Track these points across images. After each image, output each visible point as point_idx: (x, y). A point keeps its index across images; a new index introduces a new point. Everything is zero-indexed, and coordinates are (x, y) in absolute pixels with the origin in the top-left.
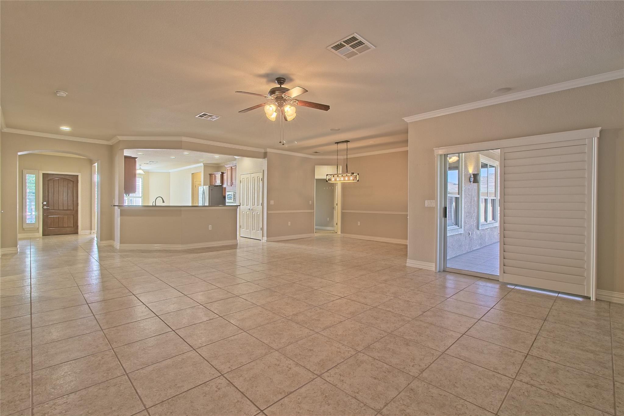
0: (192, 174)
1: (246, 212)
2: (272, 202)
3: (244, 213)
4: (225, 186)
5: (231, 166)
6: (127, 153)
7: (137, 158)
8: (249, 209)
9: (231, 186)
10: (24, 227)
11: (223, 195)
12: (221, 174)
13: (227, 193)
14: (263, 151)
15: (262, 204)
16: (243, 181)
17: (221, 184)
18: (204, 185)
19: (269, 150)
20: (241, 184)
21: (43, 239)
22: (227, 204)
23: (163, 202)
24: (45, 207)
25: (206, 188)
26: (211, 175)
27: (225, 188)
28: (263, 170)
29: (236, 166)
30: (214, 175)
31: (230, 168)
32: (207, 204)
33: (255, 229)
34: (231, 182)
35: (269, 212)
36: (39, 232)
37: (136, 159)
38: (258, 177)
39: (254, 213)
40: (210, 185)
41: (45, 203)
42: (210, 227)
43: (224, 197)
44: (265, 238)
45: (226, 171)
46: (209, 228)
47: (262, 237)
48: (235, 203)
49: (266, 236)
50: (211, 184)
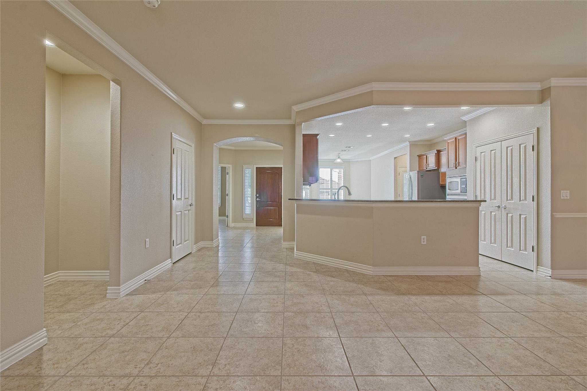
0: (395, 158)
1: (491, 212)
2: (565, 194)
3: (485, 214)
4: (443, 169)
5: (455, 136)
6: (307, 129)
7: (318, 135)
8: (499, 207)
9: (456, 168)
10: (243, 217)
11: (441, 183)
12: (436, 152)
13: (448, 180)
14: (538, 87)
15: (537, 198)
16: (482, 158)
17: (436, 168)
18: (411, 170)
19: (554, 82)
20: (478, 162)
21: (257, 229)
22: (448, 198)
23: (350, 194)
24: (258, 199)
25: (414, 175)
26: (420, 156)
27: (444, 174)
28: (538, 129)
29: (466, 134)
30: (425, 156)
31: (454, 140)
32: (415, 198)
33: (514, 245)
34: (456, 161)
35: (558, 215)
36: (253, 223)
37: (318, 137)
38: (520, 145)
39: (510, 215)
40: (419, 170)
41: (258, 195)
42: (424, 239)
43: (443, 187)
44: (546, 271)
45: (447, 147)
46: (422, 240)
47: (538, 265)
48: (466, 195)
49: (550, 267)
50: (421, 169)
